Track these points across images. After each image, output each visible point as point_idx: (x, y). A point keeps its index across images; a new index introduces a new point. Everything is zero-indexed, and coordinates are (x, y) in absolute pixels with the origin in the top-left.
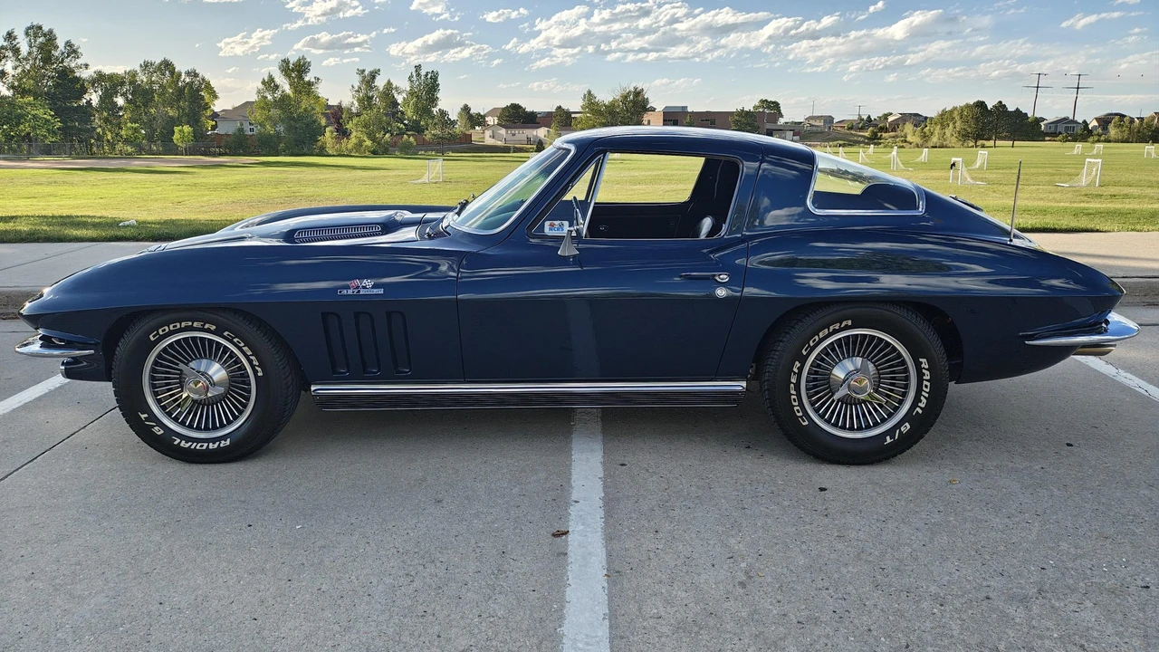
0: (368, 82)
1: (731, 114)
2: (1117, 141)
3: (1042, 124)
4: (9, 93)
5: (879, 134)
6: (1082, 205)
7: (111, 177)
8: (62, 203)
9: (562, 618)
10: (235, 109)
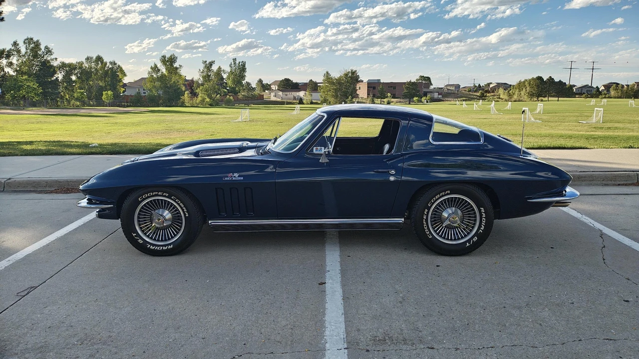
0: (208, 67)
1: (404, 83)
2: (615, 98)
3: (574, 88)
4: (14, 74)
5: (485, 94)
6: (592, 133)
7: (70, 119)
8: (46, 133)
9: (324, 314)
10: (136, 82)
